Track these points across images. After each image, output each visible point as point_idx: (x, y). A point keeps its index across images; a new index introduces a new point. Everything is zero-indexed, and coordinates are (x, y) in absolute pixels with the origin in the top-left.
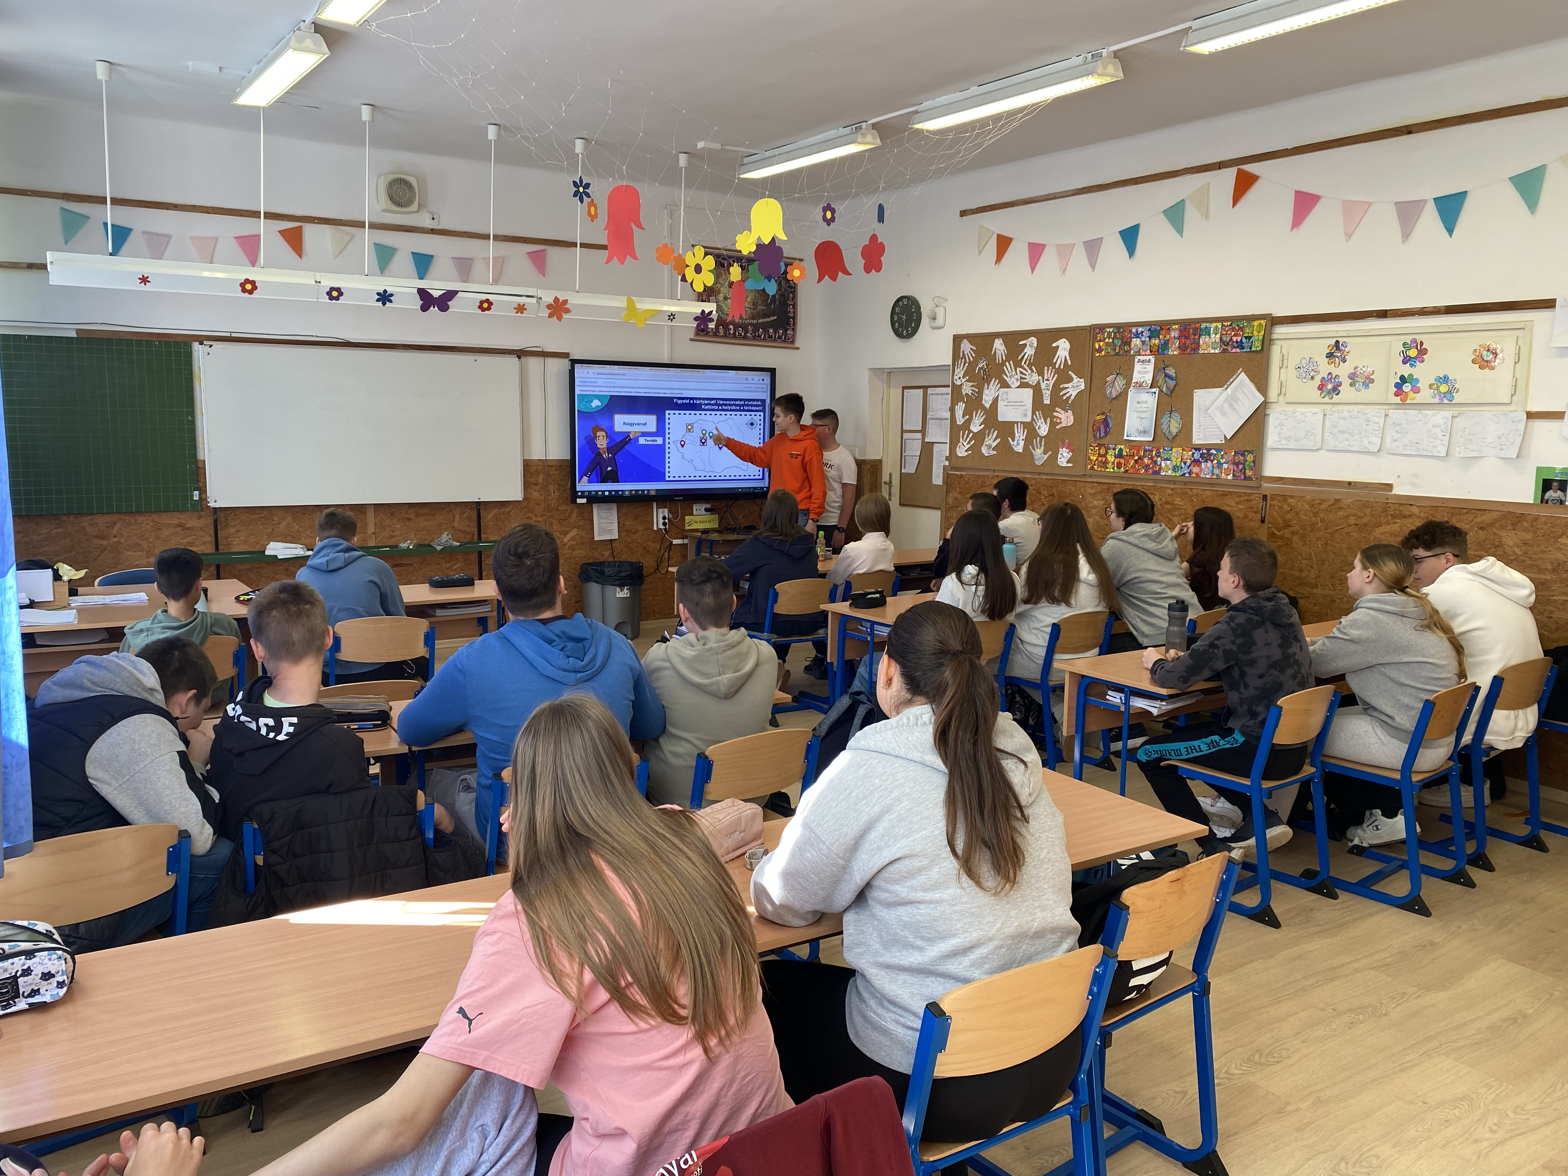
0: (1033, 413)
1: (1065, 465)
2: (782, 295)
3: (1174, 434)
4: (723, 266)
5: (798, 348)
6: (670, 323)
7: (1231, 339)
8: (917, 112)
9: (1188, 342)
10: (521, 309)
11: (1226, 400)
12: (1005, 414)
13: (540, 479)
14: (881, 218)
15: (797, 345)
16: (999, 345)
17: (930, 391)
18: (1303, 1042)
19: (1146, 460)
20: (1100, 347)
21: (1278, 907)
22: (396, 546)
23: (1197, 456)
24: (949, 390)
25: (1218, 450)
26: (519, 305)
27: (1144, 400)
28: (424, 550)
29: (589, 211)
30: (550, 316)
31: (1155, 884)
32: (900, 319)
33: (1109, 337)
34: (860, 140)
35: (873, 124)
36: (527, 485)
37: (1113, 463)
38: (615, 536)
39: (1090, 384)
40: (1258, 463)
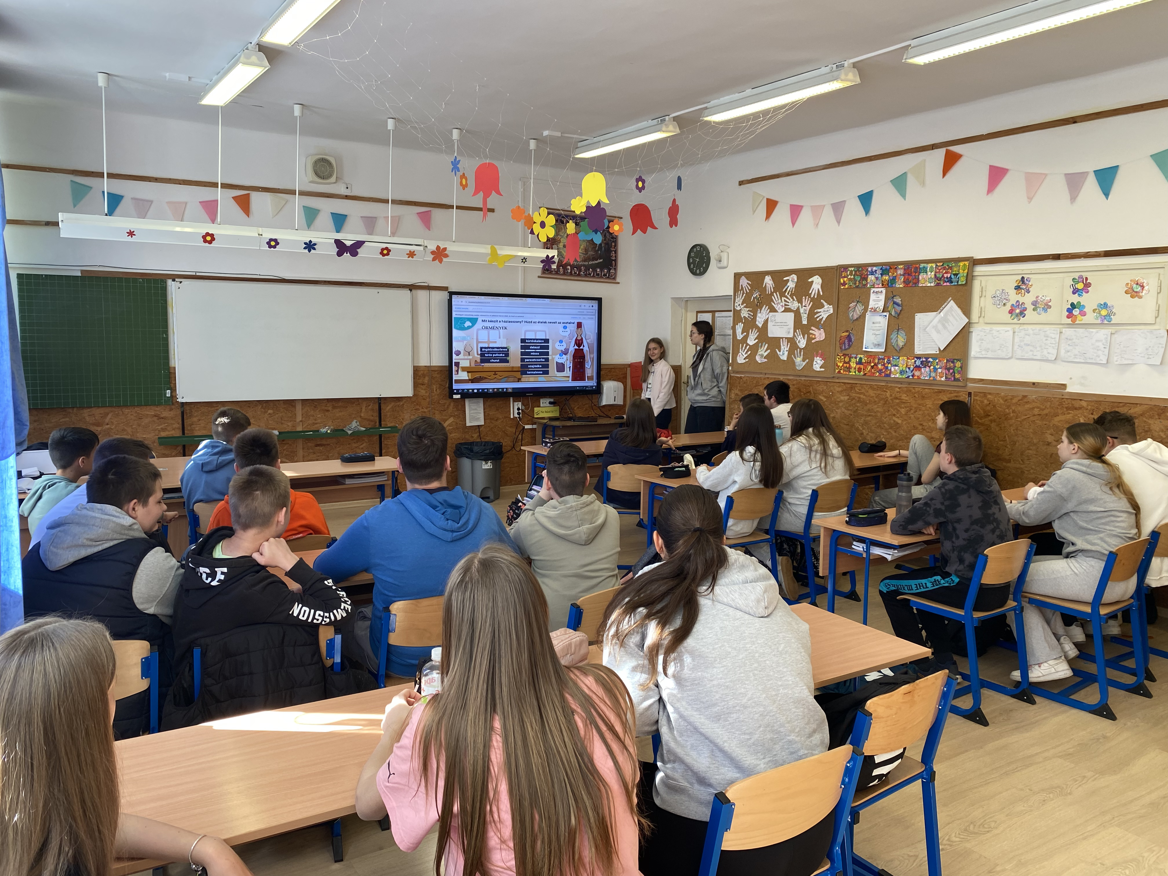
0: (795, 331)
1: (818, 369)
2: (605, 244)
3: (901, 347)
4: (563, 222)
5: (619, 283)
6: (523, 265)
7: (943, 276)
8: (706, 108)
9: (911, 278)
10: (411, 254)
11: (939, 321)
12: (773, 332)
13: (426, 380)
14: (679, 187)
15: (618, 280)
16: (768, 281)
17: (717, 314)
18: (1007, 816)
19: (880, 366)
20: (844, 281)
21: (986, 709)
22: (318, 431)
23: (918, 363)
24: (731, 314)
25: (934, 359)
26: (410, 251)
27: (878, 321)
28: (338, 433)
29: (461, 183)
30: (434, 260)
31: (892, 695)
32: (694, 261)
33: (851, 274)
34: (664, 129)
35: (674, 117)
36: (416, 385)
37: (855, 368)
38: (482, 423)
39: (837, 309)
40: (964, 368)
